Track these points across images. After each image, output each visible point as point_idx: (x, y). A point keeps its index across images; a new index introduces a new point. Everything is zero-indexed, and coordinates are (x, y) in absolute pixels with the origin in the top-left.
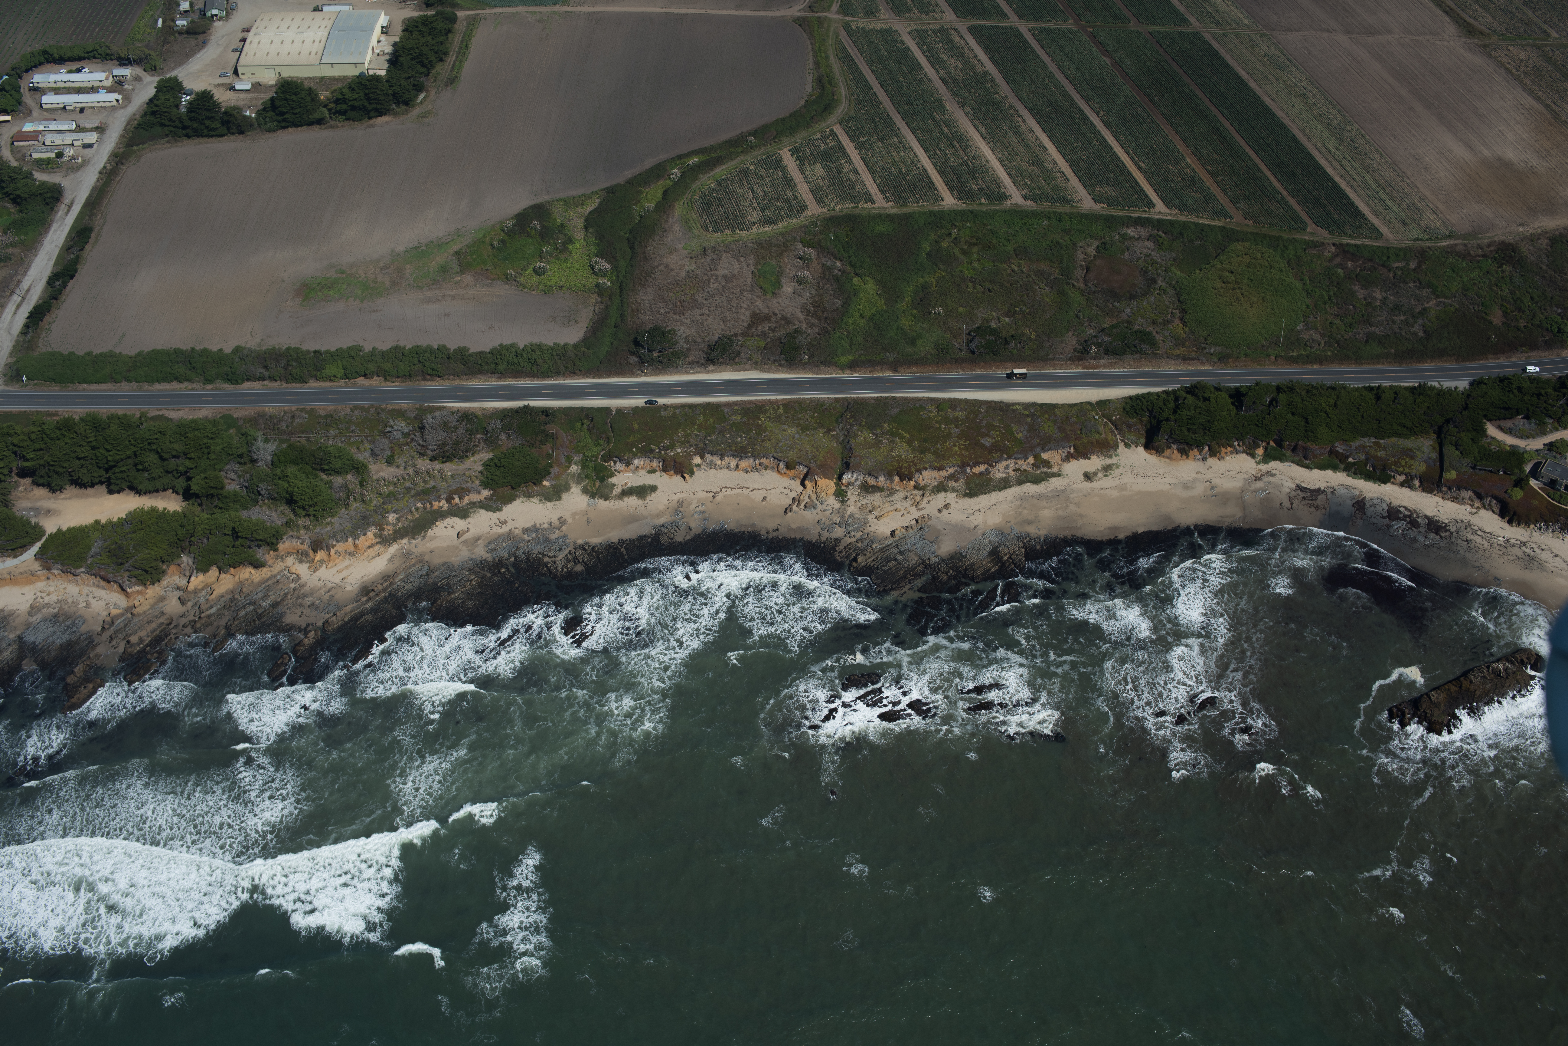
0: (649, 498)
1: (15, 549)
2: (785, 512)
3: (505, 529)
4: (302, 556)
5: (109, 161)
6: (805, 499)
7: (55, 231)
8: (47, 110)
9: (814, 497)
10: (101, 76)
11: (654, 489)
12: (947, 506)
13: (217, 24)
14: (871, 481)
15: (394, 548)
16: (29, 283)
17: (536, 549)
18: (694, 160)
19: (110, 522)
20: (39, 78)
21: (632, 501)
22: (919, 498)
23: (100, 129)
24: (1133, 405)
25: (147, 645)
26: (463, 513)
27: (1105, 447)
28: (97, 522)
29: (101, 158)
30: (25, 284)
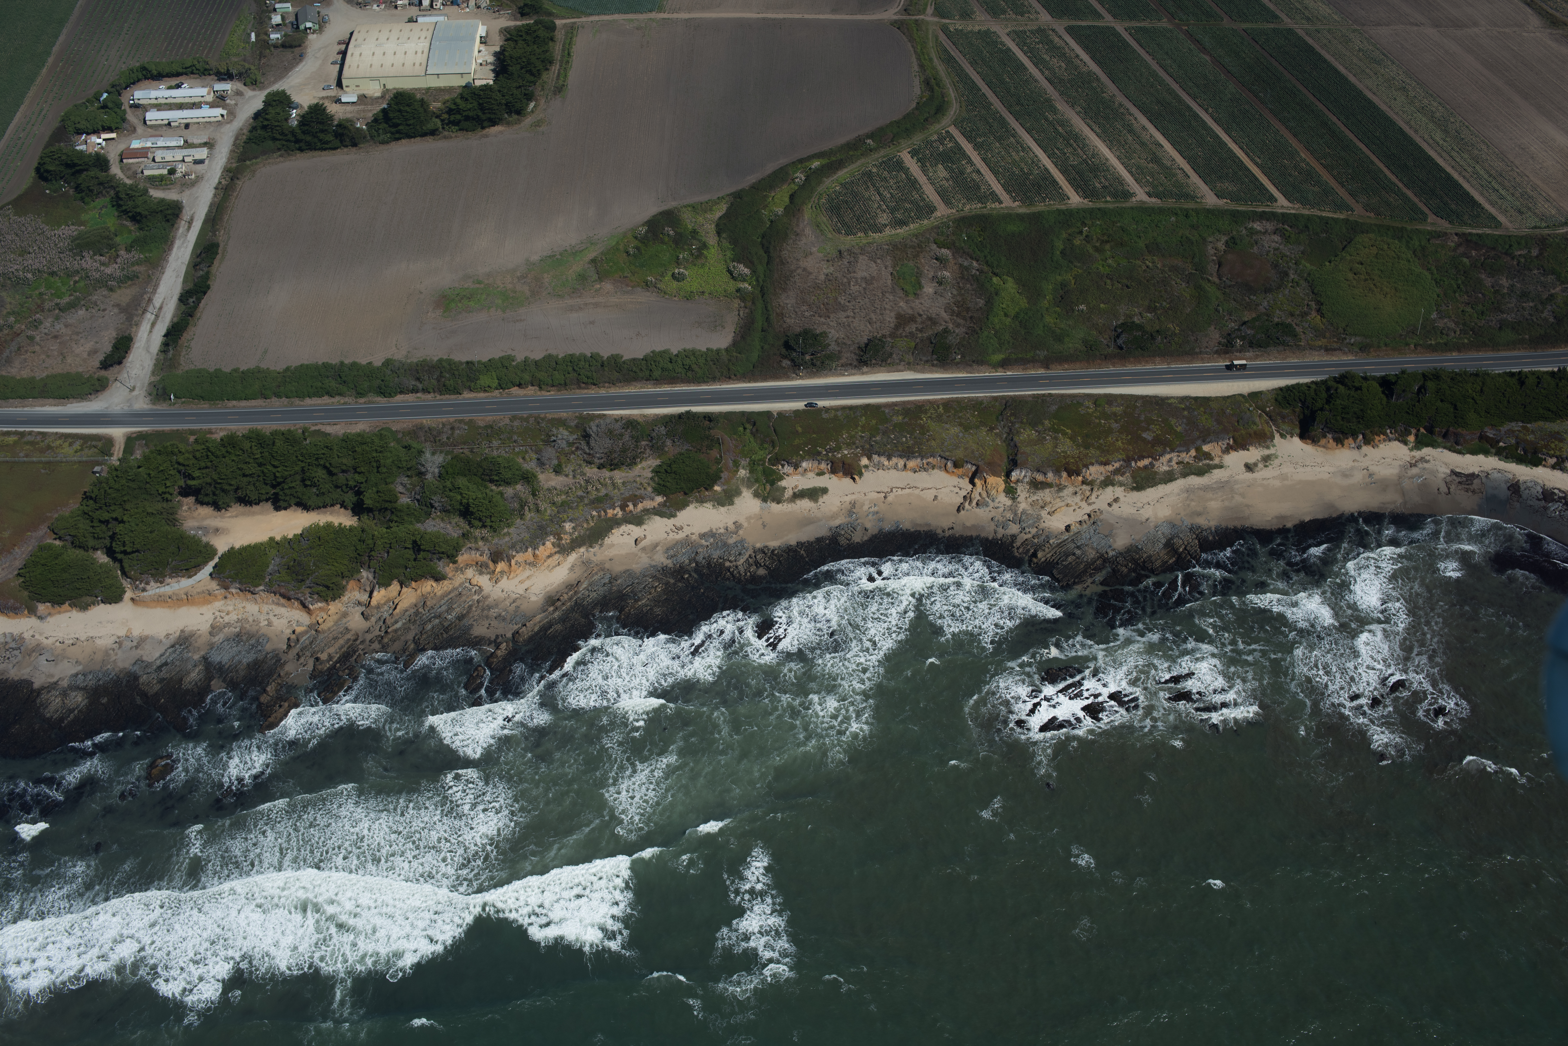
0: (821, 500)
1: (189, 569)
2: (958, 510)
3: (681, 535)
4: (481, 567)
5: (222, 177)
6: (976, 497)
7: (179, 248)
8: (152, 127)
9: (984, 495)
10: (204, 91)
11: (824, 491)
12: (1116, 500)
13: (311, 37)
14: (1040, 477)
15: (573, 557)
16: (160, 301)
17: (716, 554)
18: (816, 164)
19: (285, 538)
20: (142, 94)
21: (805, 504)
22: (1088, 493)
23: (209, 145)
24: (1284, 396)
25: (337, 662)
26: (638, 521)
27: (1262, 438)
28: (272, 539)
29: (214, 172)
30: (157, 301)
